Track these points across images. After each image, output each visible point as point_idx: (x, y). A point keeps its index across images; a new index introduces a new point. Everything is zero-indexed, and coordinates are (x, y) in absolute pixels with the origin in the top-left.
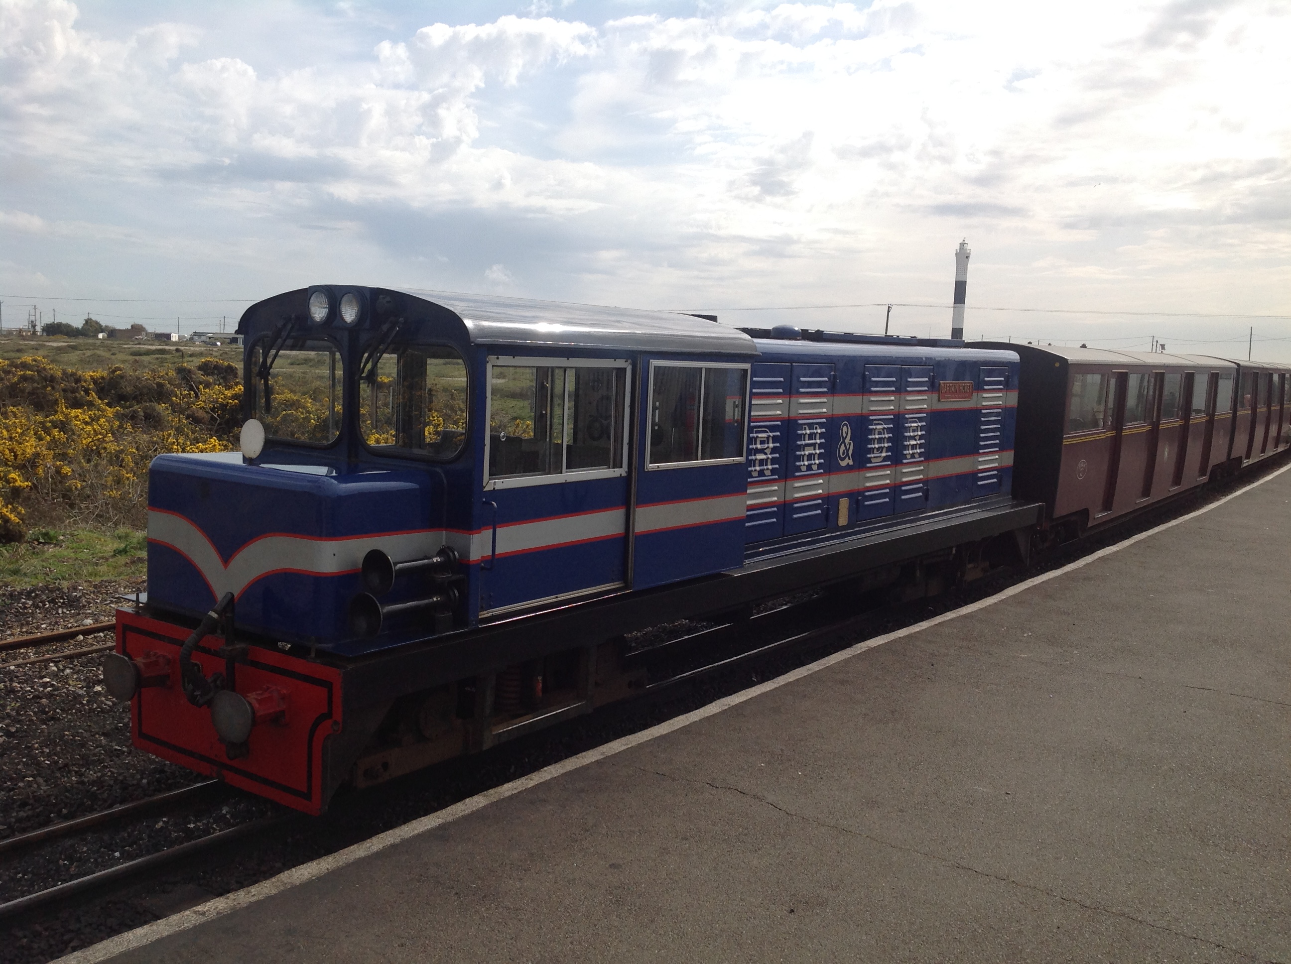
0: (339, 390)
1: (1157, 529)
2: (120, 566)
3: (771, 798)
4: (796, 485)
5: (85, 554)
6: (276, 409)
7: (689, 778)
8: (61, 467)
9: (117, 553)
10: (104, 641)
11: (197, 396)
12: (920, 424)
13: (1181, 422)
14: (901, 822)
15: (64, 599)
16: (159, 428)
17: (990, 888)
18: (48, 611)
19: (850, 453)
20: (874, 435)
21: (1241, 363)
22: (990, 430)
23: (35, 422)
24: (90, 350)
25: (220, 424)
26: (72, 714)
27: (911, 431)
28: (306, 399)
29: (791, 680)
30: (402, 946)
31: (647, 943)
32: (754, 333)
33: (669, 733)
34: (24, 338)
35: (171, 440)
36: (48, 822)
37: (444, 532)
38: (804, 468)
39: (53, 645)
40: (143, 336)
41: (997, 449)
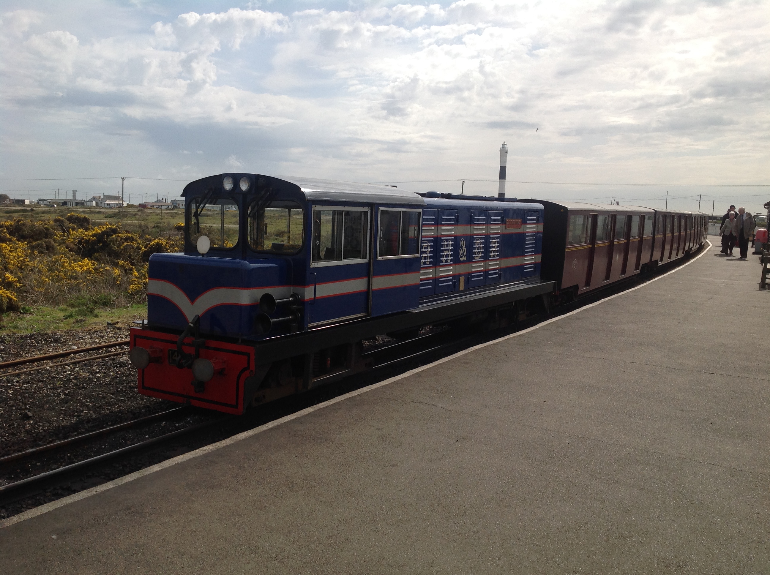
3: (440, 405)
4: (441, 269)
5: (49, 318)
7: (402, 400)
10: (85, 357)
11: (68, 236)
12: (497, 240)
13: (625, 241)
17: (539, 432)
19: (465, 254)
20: (476, 245)
21: (657, 210)
25: (83, 252)
27: (493, 243)
32: (423, 195)
37: (292, 287)
38: (444, 261)
40: (7, 202)
41: (534, 253)
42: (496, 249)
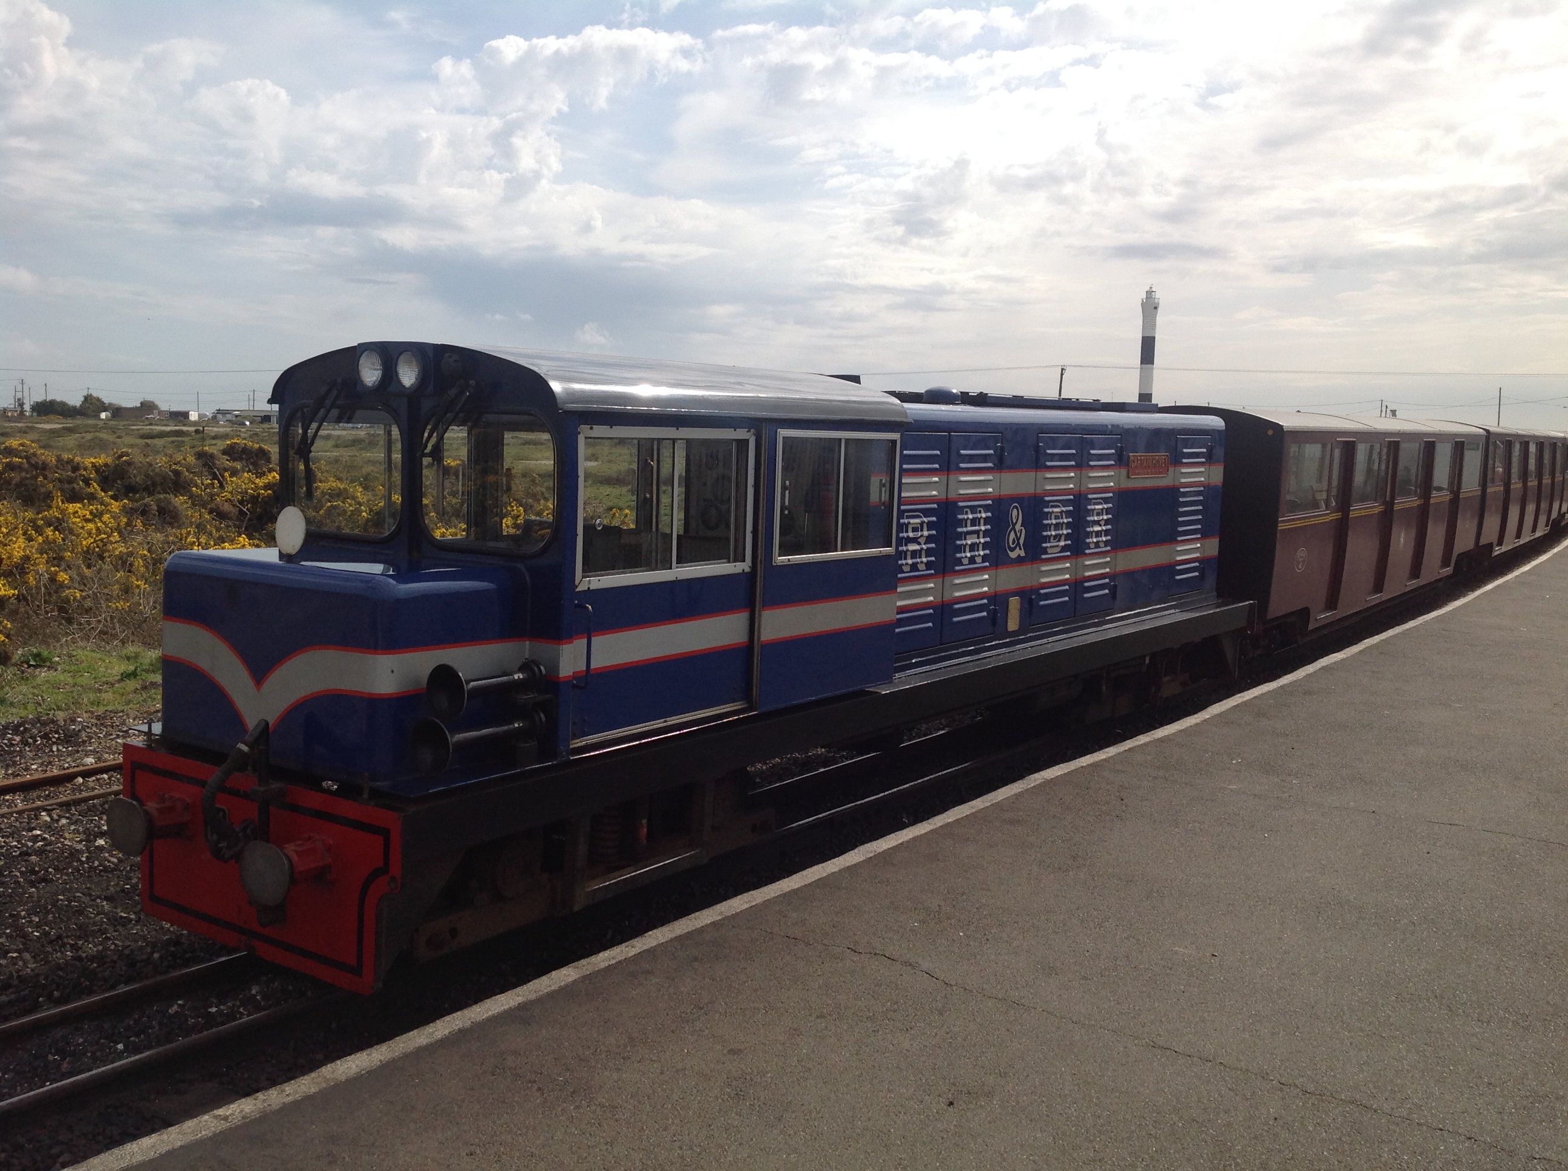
0: (397, 476)
1: (1390, 633)
2: (129, 693)
3: (926, 965)
4: (957, 581)
5: (86, 678)
6: (319, 501)
7: (825, 942)
8: (56, 573)
9: (126, 677)
10: (109, 784)
11: (222, 486)
12: (1105, 506)
13: (1420, 502)
14: (1084, 992)
15: (60, 734)
16: (176, 525)
17: (1192, 1071)
18: (38, 749)
19: (1022, 541)
20: (1051, 519)
21: (1491, 429)
22: (1190, 513)
23: (24, 520)
24: (90, 432)
25: (250, 520)
26: (67, 874)
27: (1095, 514)
28: (355, 486)
29: (950, 820)
30: (471, 1155)
31: (773, 1147)
32: (905, 397)
33: (802, 887)
34: (10, 419)
35: (190, 539)
36: (35, 1007)
37: (527, 643)
38: (965, 561)
39: (45, 791)
40: (155, 416)
41: (1199, 536)
42: (1104, 528)
